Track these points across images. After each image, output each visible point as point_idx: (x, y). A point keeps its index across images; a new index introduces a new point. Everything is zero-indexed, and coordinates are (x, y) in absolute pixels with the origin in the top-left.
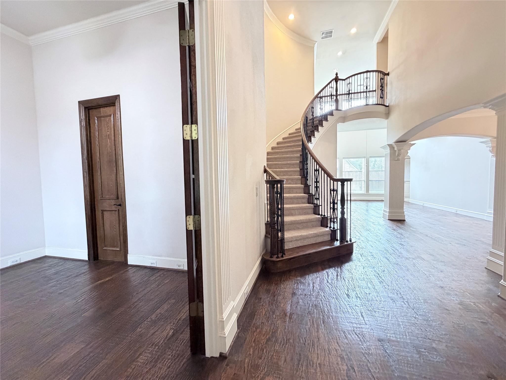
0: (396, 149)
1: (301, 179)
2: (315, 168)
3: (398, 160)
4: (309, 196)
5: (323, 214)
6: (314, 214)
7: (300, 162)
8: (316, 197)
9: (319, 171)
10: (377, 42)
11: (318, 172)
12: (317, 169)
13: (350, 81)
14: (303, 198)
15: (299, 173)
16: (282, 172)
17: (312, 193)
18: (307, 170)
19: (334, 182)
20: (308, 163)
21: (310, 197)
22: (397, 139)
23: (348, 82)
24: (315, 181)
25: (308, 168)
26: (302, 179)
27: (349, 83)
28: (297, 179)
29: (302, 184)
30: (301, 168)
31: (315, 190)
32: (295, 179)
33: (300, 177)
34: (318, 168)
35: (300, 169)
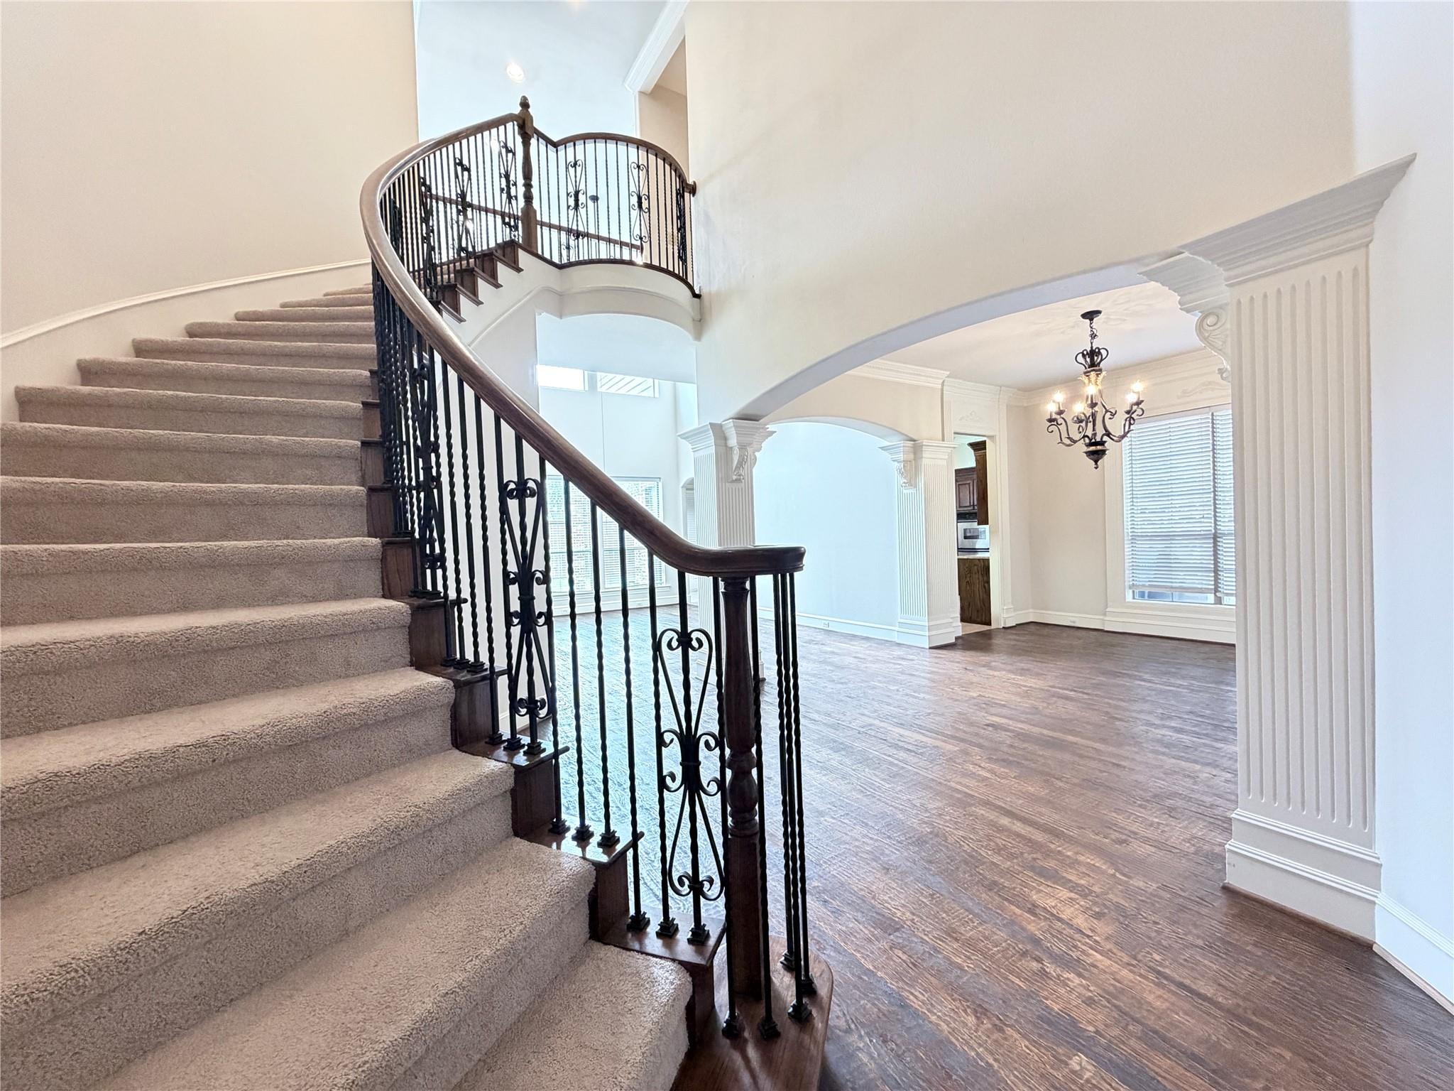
0: (733, 442)
1: (384, 559)
2: (510, 474)
3: (738, 481)
4: (458, 685)
5: (598, 829)
6: (516, 834)
7: (363, 443)
8: (522, 693)
9: (540, 493)
10: (639, 89)
11: (531, 503)
12: (522, 482)
13: (580, 157)
14: (412, 708)
15: (362, 516)
16: (211, 503)
17: (484, 657)
18: (429, 496)
19: (690, 577)
20: (443, 441)
21: (471, 693)
22: (743, 409)
23: (571, 159)
24: (506, 573)
25: (445, 479)
26: (389, 553)
27: (575, 164)
28: (351, 560)
29: (388, 594)
30: (378, 484)
31: (515, 641)
32: (332, 557)
33: (375, 541)
34: (532, 471)
35: (372, 490)
